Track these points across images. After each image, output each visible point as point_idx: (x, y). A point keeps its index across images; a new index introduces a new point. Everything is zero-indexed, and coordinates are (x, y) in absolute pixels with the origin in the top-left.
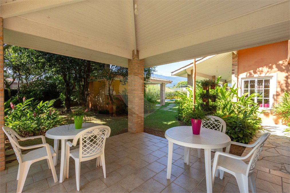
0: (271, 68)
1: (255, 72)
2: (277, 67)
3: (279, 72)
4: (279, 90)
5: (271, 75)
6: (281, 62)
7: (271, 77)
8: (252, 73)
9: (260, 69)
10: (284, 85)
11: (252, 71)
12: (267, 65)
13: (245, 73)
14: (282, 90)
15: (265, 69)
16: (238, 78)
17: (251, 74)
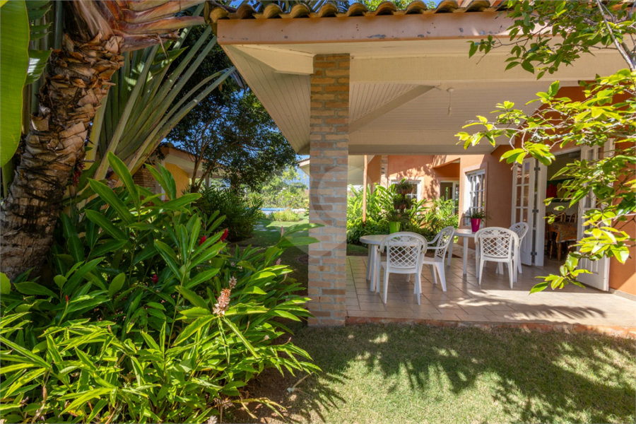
0: (419, 170)
1: (405, 174)
2: (424, 170)
3: (426, 176)
4: (426, 196)
5: (419, 179)
6: (427, 165)
7: (419, 181)
8: (403, 175)
9: (410, 170)
10: (430, 190)
11: (402, 172)
12: (415, 167)
13: (396, 174)
14: (429, 196)
15: (414, 171)
16: (388, 180)
17: (401, 176)
